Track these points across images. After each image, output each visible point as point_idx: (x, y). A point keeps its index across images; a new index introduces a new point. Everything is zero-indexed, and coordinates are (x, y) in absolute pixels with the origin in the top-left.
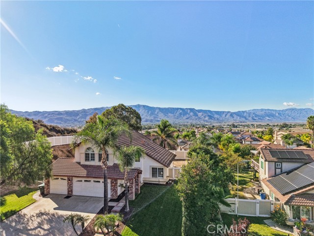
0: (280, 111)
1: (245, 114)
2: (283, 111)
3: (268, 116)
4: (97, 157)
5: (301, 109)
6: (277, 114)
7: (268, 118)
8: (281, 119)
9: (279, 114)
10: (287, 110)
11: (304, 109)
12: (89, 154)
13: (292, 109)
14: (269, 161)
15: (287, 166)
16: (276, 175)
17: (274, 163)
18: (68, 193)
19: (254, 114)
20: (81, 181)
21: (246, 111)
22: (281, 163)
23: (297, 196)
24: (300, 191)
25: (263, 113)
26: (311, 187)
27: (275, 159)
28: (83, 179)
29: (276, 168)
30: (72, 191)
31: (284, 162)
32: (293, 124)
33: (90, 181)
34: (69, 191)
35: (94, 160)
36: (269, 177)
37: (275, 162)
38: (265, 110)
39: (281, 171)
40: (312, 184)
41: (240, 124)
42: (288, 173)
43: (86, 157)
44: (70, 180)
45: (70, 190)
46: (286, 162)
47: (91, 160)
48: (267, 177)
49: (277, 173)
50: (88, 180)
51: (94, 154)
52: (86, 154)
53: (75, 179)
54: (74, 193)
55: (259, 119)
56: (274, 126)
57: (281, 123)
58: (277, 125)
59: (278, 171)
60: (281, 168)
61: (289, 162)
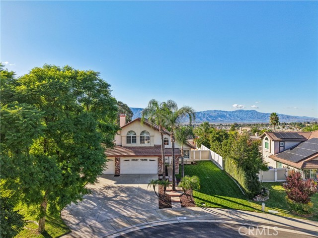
0: (230, 112)
1: (200, 115)
2: (232, 112)
3: (221, 117)
4: (138, 139)
5: (247, 111)
6: (228, 115)
7: (220, 119)
8: (231, 120)
9: (229, 115)
10: (236, 111)
11: (250, 111)
12: (130, 137)
13: (240, 111)
14: (275, 141)
15: (288, 144)
16: (280, 152)
17: (278, 142)
18: (116, 172)
19: (208, 115)
20: (129, 160)
21: (201, 112)
22: (284, 142)
23: (307, 162)
24: (309, 159)
25: (216, 114)
26: (316, 155)
27: (279, 139)
28: (130, 159)
29: (280, 146)
30: (119, 170)
31: (286, 141)
32: (241, 124)
33: (137, 160)
34: (116, 171)
35: (136, 142)
36: (275, 154)
37: (280, 141)
38: (218, 111)
39: (284, 149)
40: (316, 153)
41: (196, 124)
42: (291, 149)
43: (127, 140)
44: (117, 160)
45: (118, 169)
46: (287, 141)
47: (133, 142)
48: (273, 154)
49: (281, 151)
50: (135, 159)
51: (135, 137)
52: (127, 137)
53: (122, 159)
54: (122, 172)
55: (213, 119)
56: (226, 126)
57: (232, 123)
58: (229, 125)
59: (282, 148)
60: (284, 146)
61: (289, 141)
